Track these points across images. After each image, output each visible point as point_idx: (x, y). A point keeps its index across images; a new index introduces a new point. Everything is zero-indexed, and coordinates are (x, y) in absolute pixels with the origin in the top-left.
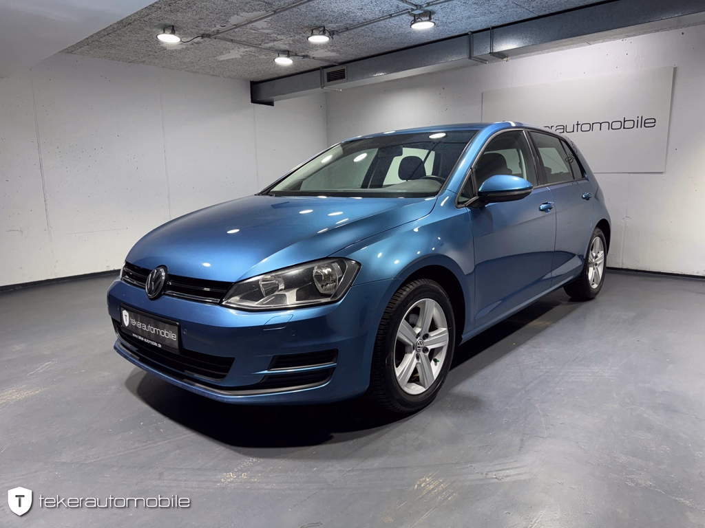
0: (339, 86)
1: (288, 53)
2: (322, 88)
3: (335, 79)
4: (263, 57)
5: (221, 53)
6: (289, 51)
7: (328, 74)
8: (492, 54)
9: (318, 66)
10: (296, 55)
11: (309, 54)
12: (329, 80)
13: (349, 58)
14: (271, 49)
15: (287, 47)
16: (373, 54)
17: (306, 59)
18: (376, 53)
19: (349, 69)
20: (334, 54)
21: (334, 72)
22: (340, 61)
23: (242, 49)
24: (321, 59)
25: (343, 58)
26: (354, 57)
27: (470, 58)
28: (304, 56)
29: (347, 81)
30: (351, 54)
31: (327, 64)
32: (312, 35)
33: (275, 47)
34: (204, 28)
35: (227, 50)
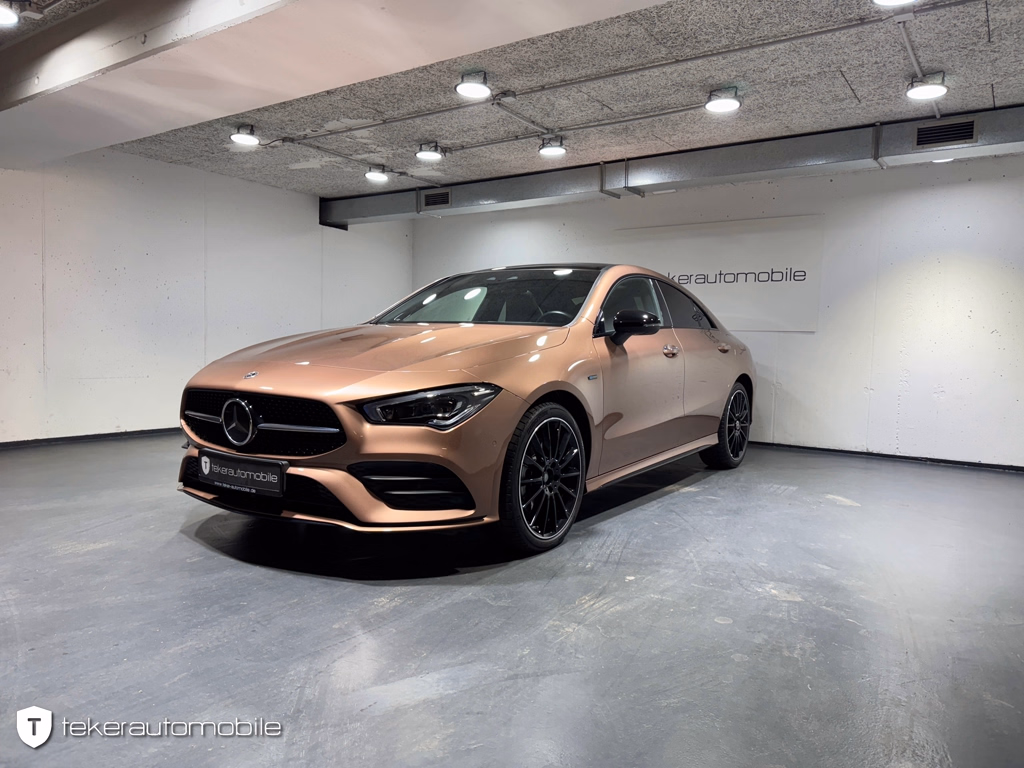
0: (439, 212)
1: (382, 168)
2: (418, 212)
3: (435, 203)
4: (350, 169)
5: (298, 161)
6: (384, 166)
7: (427, 197)
8: (628, 188)
9: (415, 186)
10: (392, 171)
11: (407, 171)
12: (427, 204)
13: (455, 180)
14: (363, 162)
15: (383, 161)
16: (485, 177)
17: (403, 177)
18: (489, 176)
19: (453, 192)
20: (438, 174)
21: (436, 195)
22: (444, 182)
23: (327, 159)
24: (420, 178)
25: (448, 179)
26: (461, 180)
27: (602, 191)
28: (401, 174)
29: (451, 207)
30: (460, 174)
31: (426, 184)
32: (421, 150)
33: (368, 160)
34: (289, 131)
35: (307, 158)
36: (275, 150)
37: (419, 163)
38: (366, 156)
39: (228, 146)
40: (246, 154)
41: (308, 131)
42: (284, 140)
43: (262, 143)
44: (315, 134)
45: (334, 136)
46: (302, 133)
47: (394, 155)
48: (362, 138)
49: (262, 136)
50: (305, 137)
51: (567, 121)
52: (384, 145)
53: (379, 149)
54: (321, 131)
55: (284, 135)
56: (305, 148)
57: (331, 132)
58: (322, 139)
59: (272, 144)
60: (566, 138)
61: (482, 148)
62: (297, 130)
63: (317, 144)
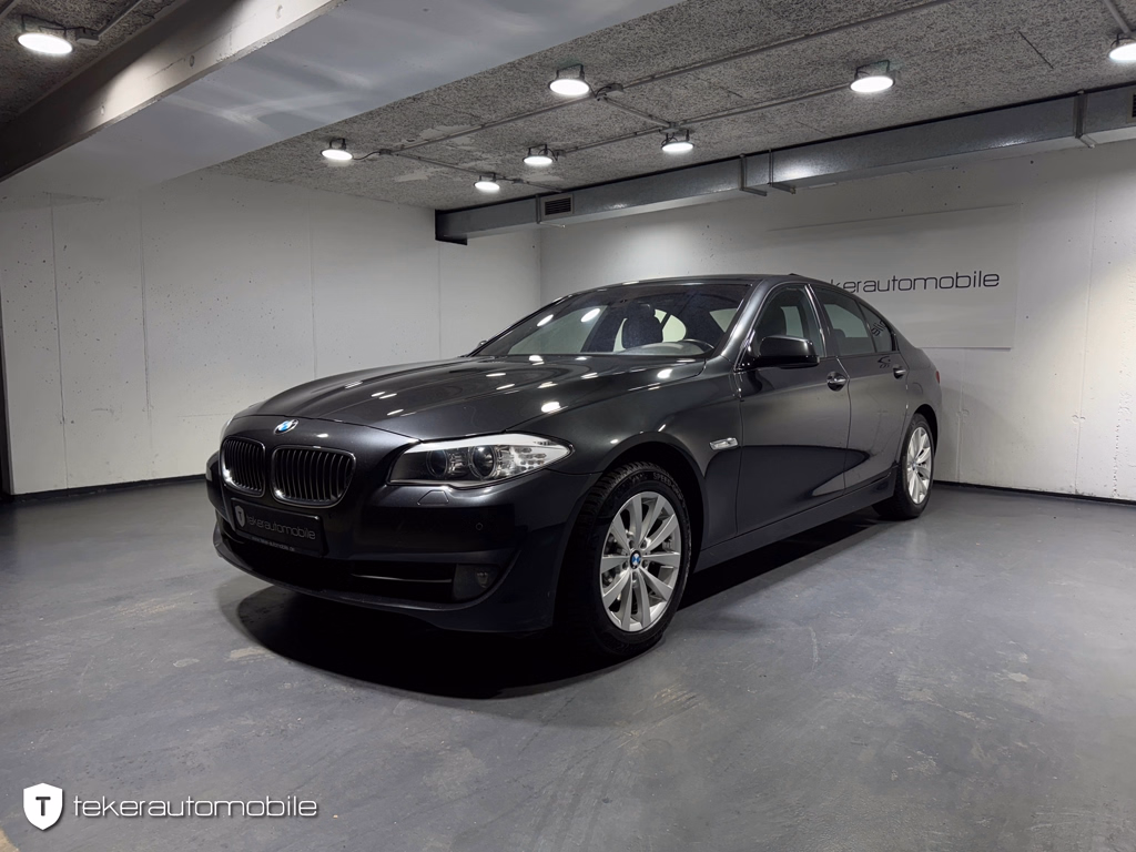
0: (560, 222)
1: (493, 176)
2: (538, 223)
3: (557, 211)
4: (459, 179)
6: (495, 174)
7: (546, 203)
8: (772, 184)
9: (533, 193)
10: (505, 178)
11: (522, 178)
12: (548, 213)
13: (577, 184)
14: (472, 170)
15: (493, 169)
16: (610, 179)
17: (518, 185)
18: (615, 178)
19: (576, 198)
20: (556, 178)
21: (556, 202)
22: (564, 187)
23: (431, 169)
24: (538, 185)
25: (568, 184)
26: (583, 183)
27: (743, 188)
29: (574, 214)
30: (580, 178)
31: (545, 191)
32: (530, 155)
33: (476, 168)
34: (384, 143)
35: (410, 169)
36: (375, 163)
37: (529, 169)
38: (472, 164)
41: (404, 141)
42: (381, 152)
43: (357, 157)
44: (412, 144)
45: (434, 145)
46: (399, 144)
47: (502, 160)
48: (463, 145)
49: (356, 150)
50: (402, 148)
51: (690, 113)
52: (489, 152)
53: (484, 156)
54: (418, 141)
55: (379, 147)
56: (405, 160)
57: (429, 141)
58: (421, 149)
59: (370, 157)
60: (692, 132)
61: (599, 147)
62: (392, 140)
63: (417, 154)
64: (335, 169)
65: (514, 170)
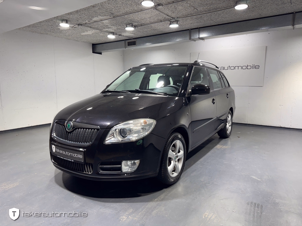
0: (132, 48)
1: (113, 33)
2: (125, 48)
3: (131, 45)
4: (102, 34)
7: (128, 42)
8: (199, 38)
9: (124, 39)
10: (116, 34)
11: (122, 34)
13: (138, 37)
14: (106, 32)
15: (113, 31)
17: (120, 36)
19: (137, 41)
20: (132, 35)
21: (131, 42)
22: (134, 37)
23: (94, 31)
24: (126, 36)
26: (140, 37)
27: (190, 39)
29: (137, 46)
30: (140, 35)
31: (128, 38)
32: (127, 27)
33: (108, 31)
34: (80, 22)
35: (87, 31)
36: (76, 28)
37: (126, 31)
38: (107, 29)
39: (59, 27)
40: (66, 30)
41: (87, 21)
42: (79, 25)
43: (71, 26)
44: (89, 22)
45: (96, 23)
46: (85, 22)
47: (117, 29)
48: (106, 23)
49: (71, 24)
50: (86, 23)
52: (114, 25)
53: (112, 27)
54: (91, 21)
55: (78, 23)
56: (86, 28)
57: (95, 22)
58: (92, 24)
59: (75, 26)
60: (179, 21)
61: (148, 25)
62: (83, 21)
63: (90, 26)
64: (62, 30)
65: (120, 32)
